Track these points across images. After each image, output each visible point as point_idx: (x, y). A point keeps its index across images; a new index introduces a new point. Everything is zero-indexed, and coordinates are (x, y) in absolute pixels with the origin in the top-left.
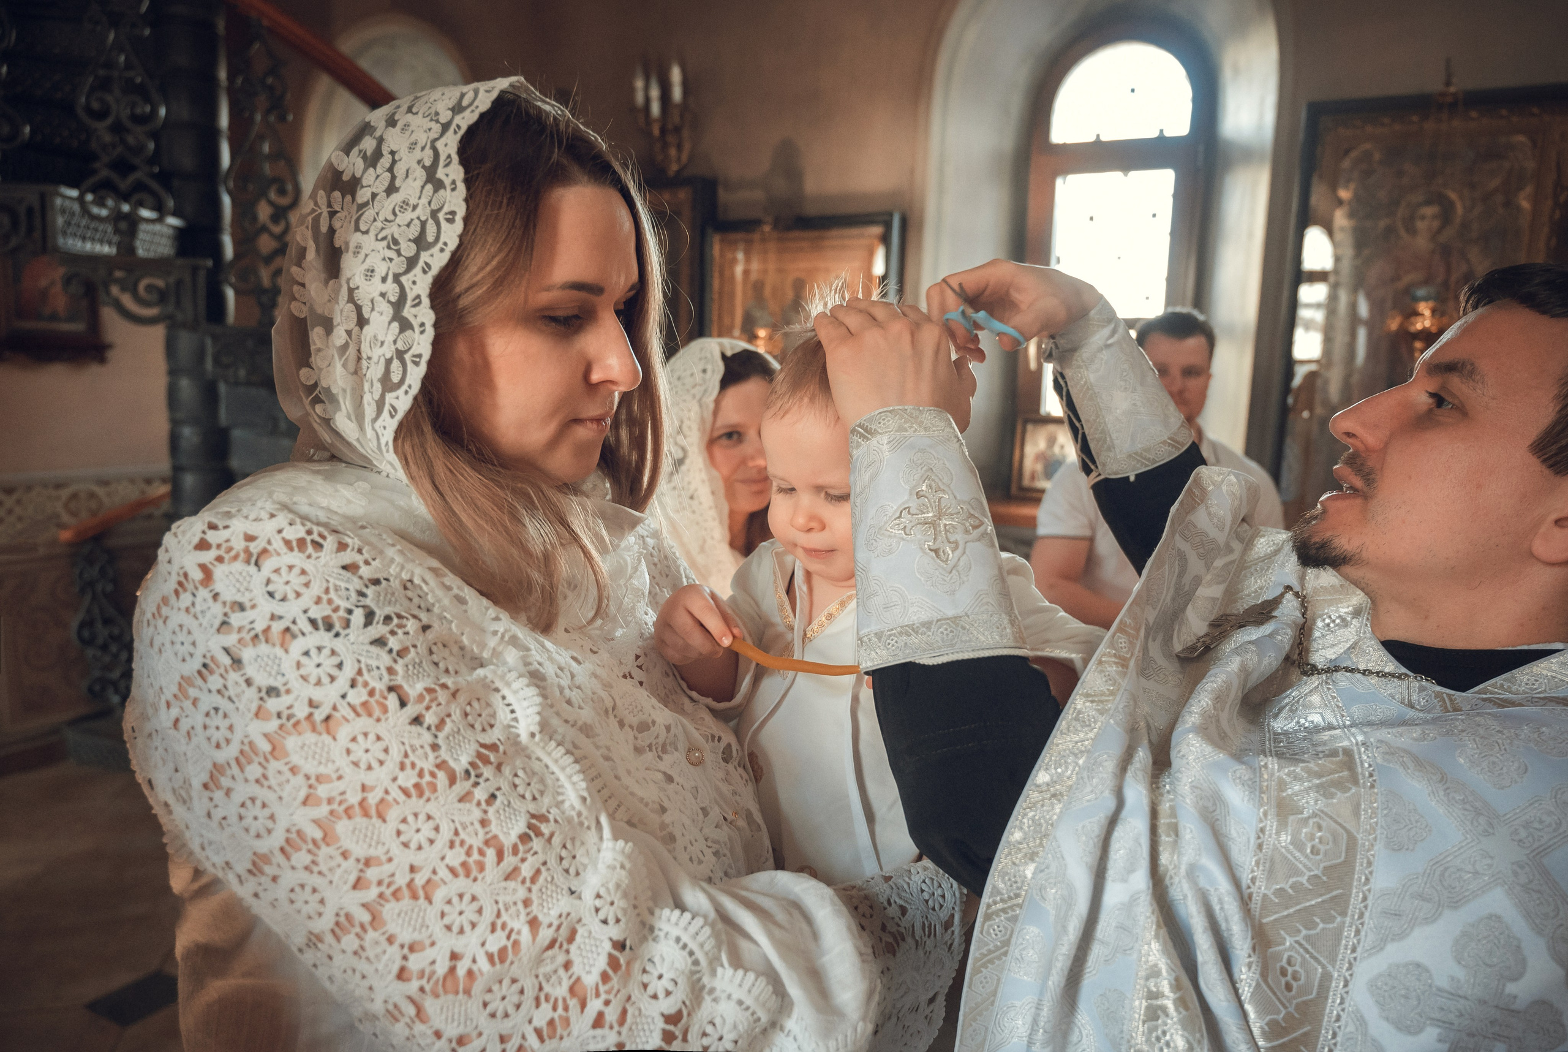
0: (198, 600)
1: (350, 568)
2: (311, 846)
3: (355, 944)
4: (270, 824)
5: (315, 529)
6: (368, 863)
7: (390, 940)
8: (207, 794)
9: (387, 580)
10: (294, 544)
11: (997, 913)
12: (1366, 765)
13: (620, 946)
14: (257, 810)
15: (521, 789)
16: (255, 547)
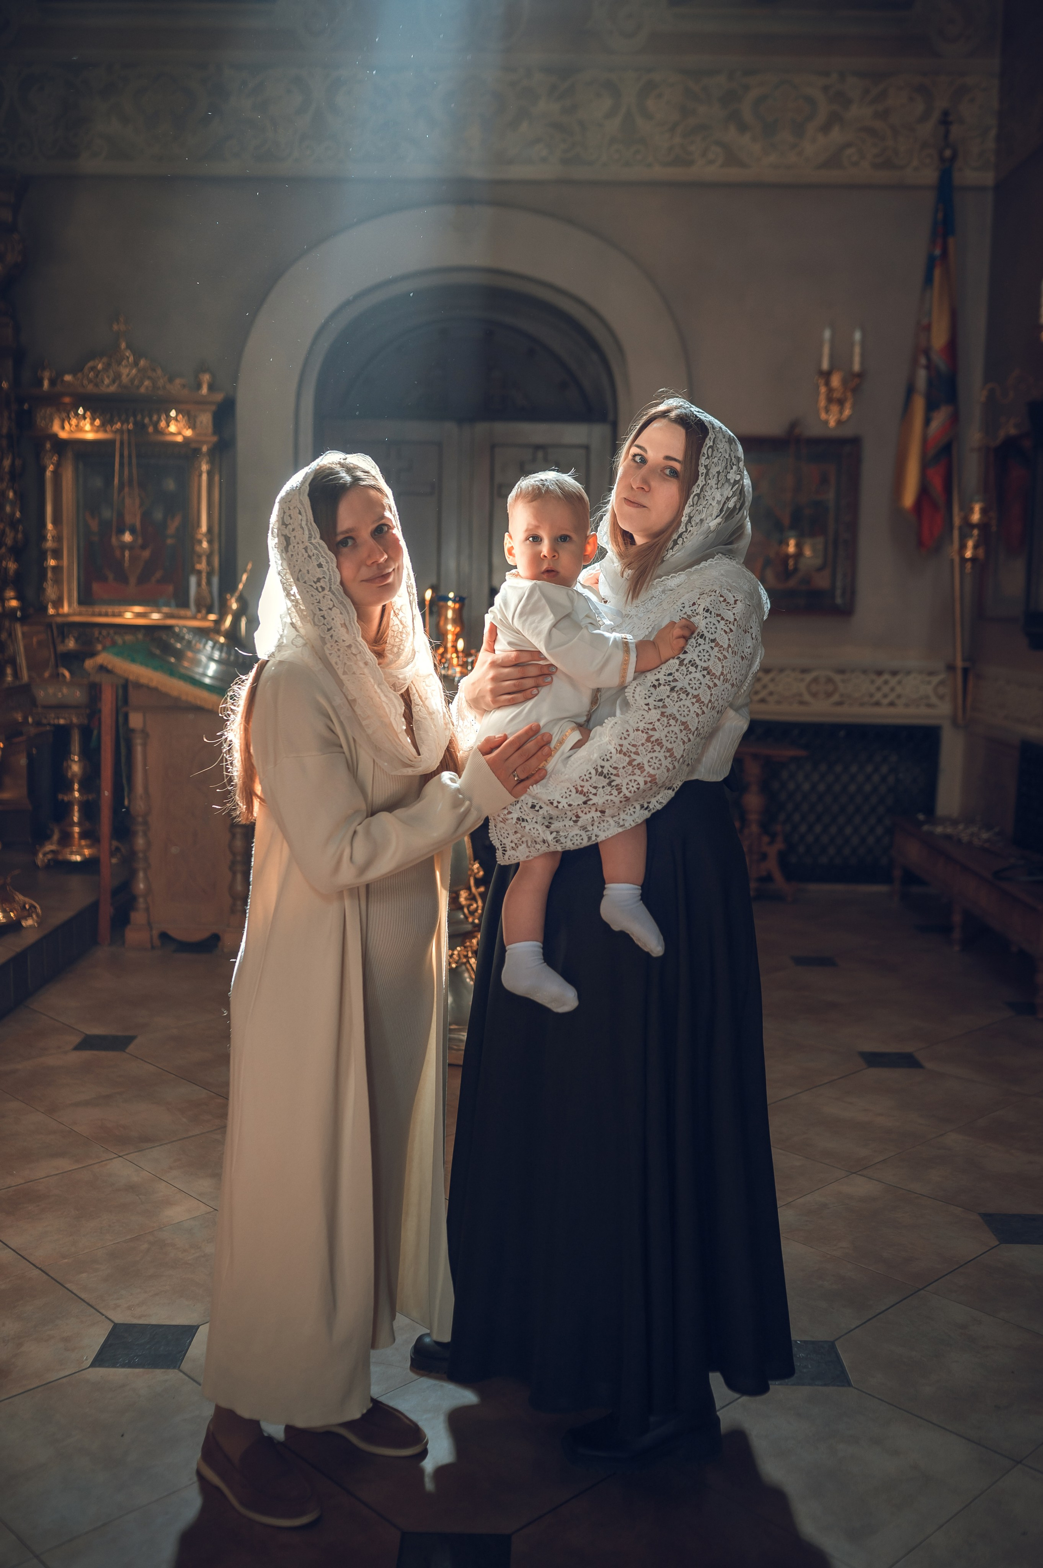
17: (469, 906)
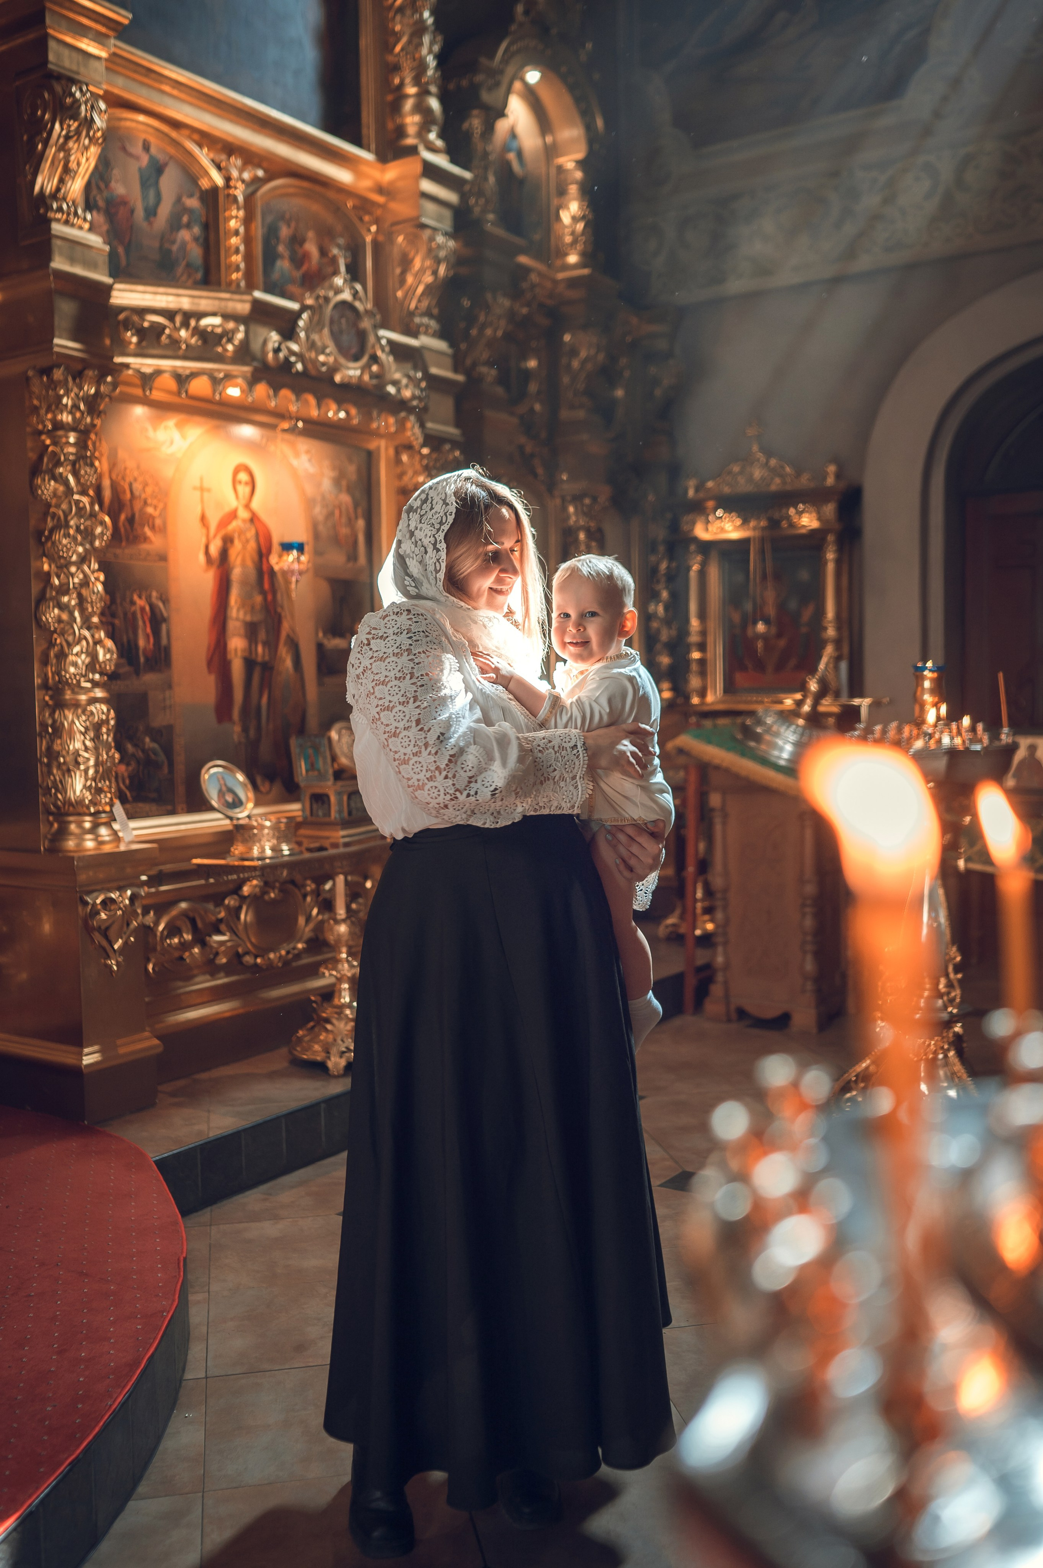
17: (948, 993)
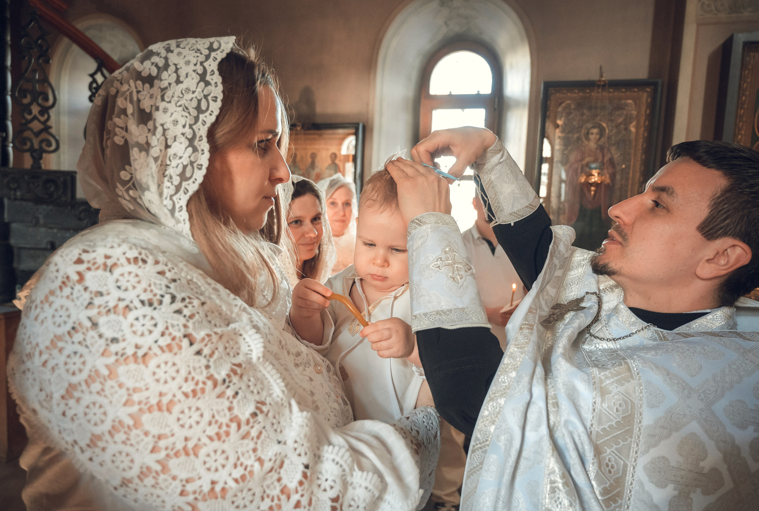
0: (75, 291)
1: (161, 273)
2: (126, 429)
3: (153, 482)
4: (103, 417)
5: (143, 252)
6: (160, 437)
7: (174, 478)
8: (64, 401)
9: (179, 279)
10: (132, 260)
11: (477, 449)
12: (635, 369)
13: (307, 467)
14: (96, 410)
15: (252, 388)
16: (109, 262)
